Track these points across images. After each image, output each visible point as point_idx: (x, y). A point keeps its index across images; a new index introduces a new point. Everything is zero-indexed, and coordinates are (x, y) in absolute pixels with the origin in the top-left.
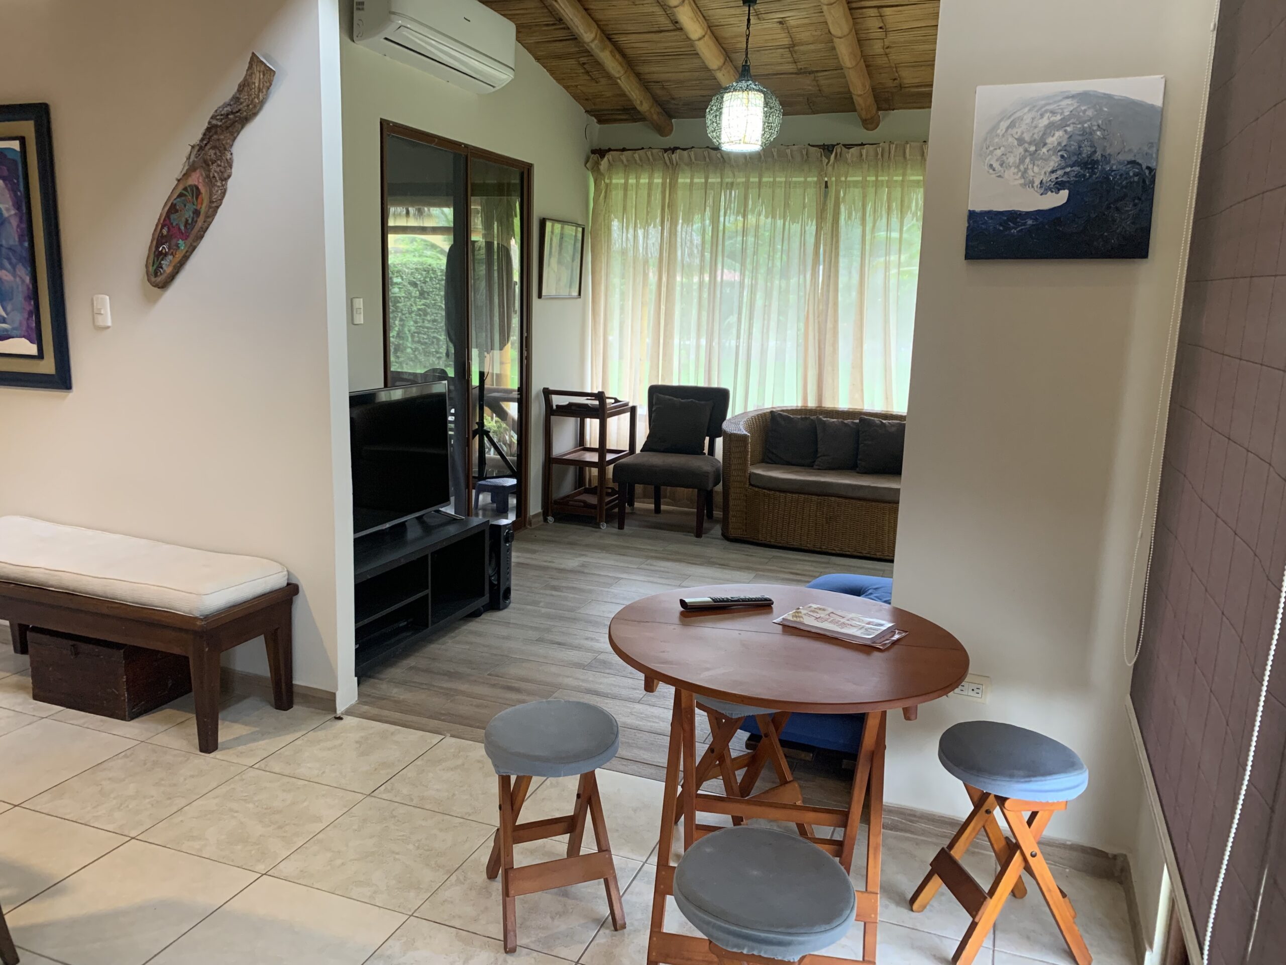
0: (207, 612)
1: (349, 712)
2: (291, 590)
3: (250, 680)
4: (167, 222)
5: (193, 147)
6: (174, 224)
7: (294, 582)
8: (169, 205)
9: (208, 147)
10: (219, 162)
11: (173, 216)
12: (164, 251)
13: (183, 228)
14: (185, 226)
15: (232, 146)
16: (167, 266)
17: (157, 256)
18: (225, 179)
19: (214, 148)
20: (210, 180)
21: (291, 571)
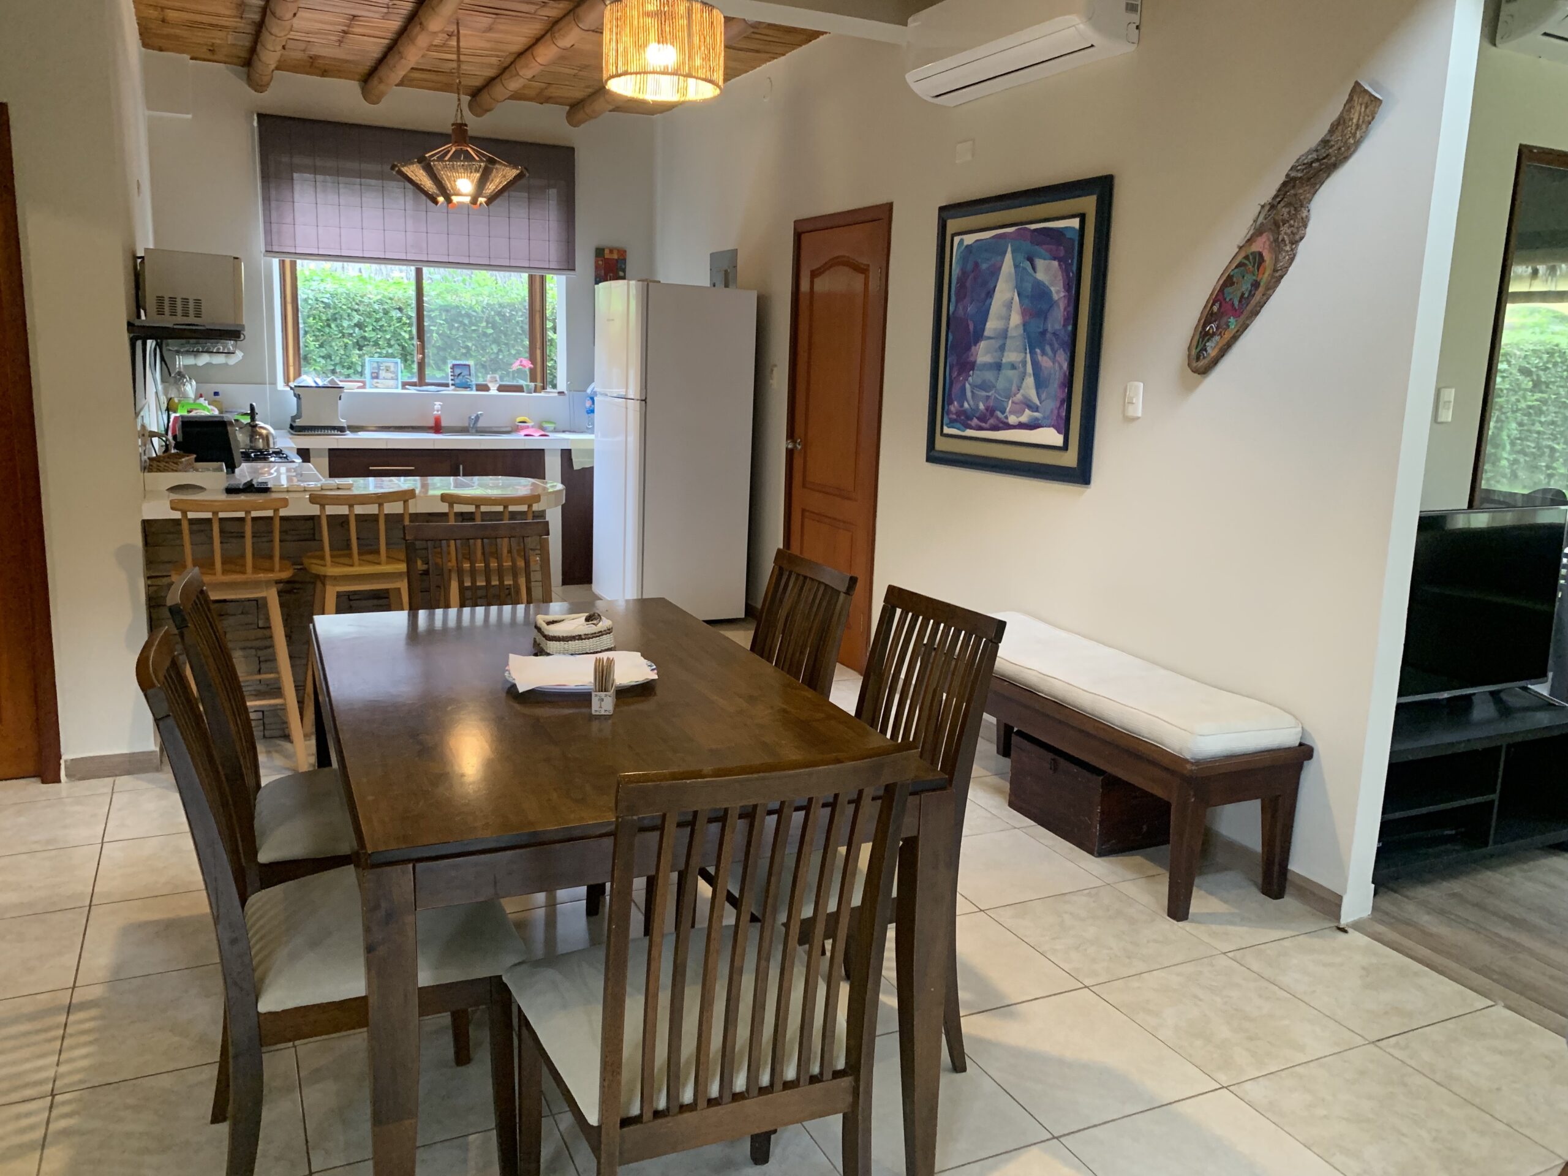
0: (1199, 757)
1: (1358, 926)
2: (1303, 753)
3: (1236, 851)
4: (1220, 297)
5: (1263, 207)
6: (1227, 300)
7: (1307, 742)
8: (1224, 278)
9: (1282, 204)
10: (1292, 222)
11: (1228, 290)
12: (1211, 331)
13: (1236, 303)
14: (1240, 301)
15: (1311, 200)
16: (1212, 348)
17: (1203, 335)
18: (1295, 242)
19: (1289, 205)
20: (1277, 245)
21: (1307, 728)
